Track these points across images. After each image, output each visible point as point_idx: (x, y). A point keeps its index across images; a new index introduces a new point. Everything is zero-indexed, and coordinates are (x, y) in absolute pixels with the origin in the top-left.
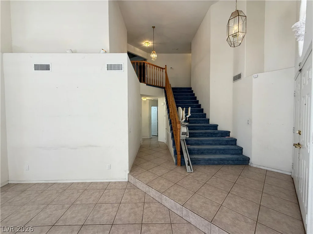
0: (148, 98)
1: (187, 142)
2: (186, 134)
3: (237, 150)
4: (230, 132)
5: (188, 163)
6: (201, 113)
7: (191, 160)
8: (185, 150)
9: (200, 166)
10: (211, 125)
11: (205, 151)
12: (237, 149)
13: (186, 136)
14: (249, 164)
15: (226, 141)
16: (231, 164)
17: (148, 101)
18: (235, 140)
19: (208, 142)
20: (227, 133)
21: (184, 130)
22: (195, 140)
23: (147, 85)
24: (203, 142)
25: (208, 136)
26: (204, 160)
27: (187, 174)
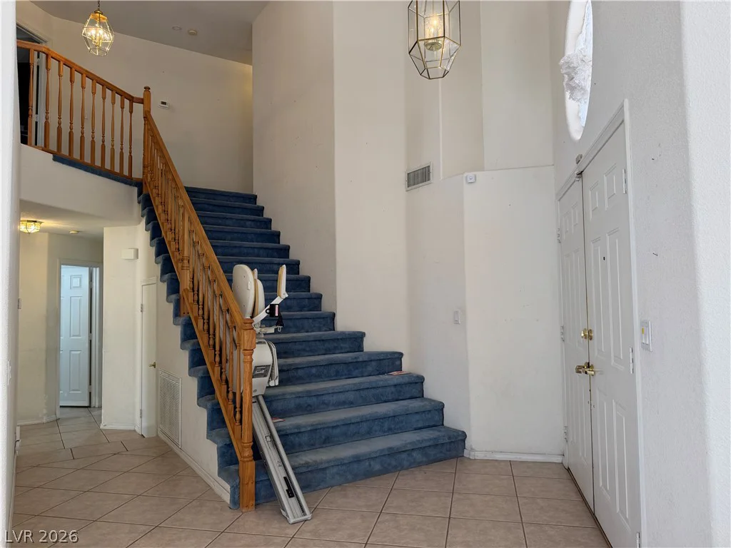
0: (48, 223)
1: (271, 402)
2: (267, 371)
3: (430, 411)
4: (401, 354)
5: (286, 488)
6: (304, 294)
7: (295, 474)
8: (269, 439)
9: (327, 490)
10: (343, 333)
11: (337, 431)
12: (428, 408)
13: (267, 378)
14: (466, 453)
15: (395, 386)
16: (419, 464)
17: (45, 238)
18: (419, 381)
19: (342, 397)
20: (393, 360)
21: (264, 355)
22: (299, 393)
23: (55, 159)
24: (326, 398)
25: (338, 376)
26: (340, 463)
27: (291, 532)
